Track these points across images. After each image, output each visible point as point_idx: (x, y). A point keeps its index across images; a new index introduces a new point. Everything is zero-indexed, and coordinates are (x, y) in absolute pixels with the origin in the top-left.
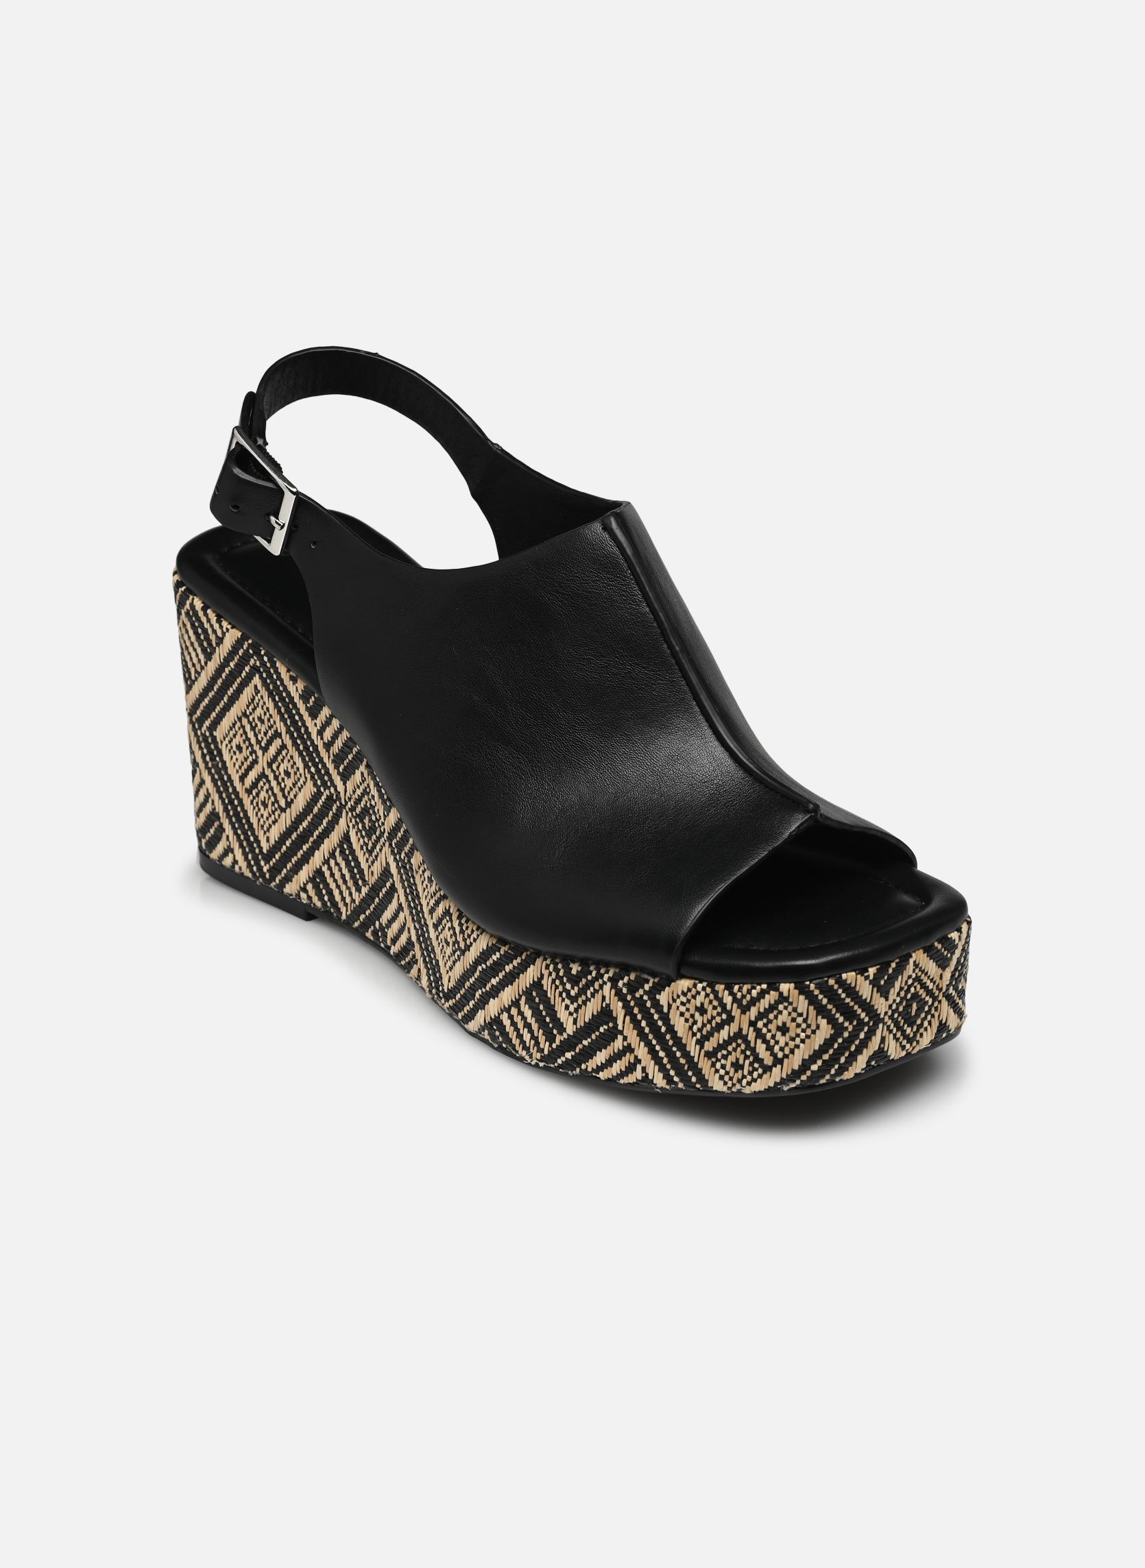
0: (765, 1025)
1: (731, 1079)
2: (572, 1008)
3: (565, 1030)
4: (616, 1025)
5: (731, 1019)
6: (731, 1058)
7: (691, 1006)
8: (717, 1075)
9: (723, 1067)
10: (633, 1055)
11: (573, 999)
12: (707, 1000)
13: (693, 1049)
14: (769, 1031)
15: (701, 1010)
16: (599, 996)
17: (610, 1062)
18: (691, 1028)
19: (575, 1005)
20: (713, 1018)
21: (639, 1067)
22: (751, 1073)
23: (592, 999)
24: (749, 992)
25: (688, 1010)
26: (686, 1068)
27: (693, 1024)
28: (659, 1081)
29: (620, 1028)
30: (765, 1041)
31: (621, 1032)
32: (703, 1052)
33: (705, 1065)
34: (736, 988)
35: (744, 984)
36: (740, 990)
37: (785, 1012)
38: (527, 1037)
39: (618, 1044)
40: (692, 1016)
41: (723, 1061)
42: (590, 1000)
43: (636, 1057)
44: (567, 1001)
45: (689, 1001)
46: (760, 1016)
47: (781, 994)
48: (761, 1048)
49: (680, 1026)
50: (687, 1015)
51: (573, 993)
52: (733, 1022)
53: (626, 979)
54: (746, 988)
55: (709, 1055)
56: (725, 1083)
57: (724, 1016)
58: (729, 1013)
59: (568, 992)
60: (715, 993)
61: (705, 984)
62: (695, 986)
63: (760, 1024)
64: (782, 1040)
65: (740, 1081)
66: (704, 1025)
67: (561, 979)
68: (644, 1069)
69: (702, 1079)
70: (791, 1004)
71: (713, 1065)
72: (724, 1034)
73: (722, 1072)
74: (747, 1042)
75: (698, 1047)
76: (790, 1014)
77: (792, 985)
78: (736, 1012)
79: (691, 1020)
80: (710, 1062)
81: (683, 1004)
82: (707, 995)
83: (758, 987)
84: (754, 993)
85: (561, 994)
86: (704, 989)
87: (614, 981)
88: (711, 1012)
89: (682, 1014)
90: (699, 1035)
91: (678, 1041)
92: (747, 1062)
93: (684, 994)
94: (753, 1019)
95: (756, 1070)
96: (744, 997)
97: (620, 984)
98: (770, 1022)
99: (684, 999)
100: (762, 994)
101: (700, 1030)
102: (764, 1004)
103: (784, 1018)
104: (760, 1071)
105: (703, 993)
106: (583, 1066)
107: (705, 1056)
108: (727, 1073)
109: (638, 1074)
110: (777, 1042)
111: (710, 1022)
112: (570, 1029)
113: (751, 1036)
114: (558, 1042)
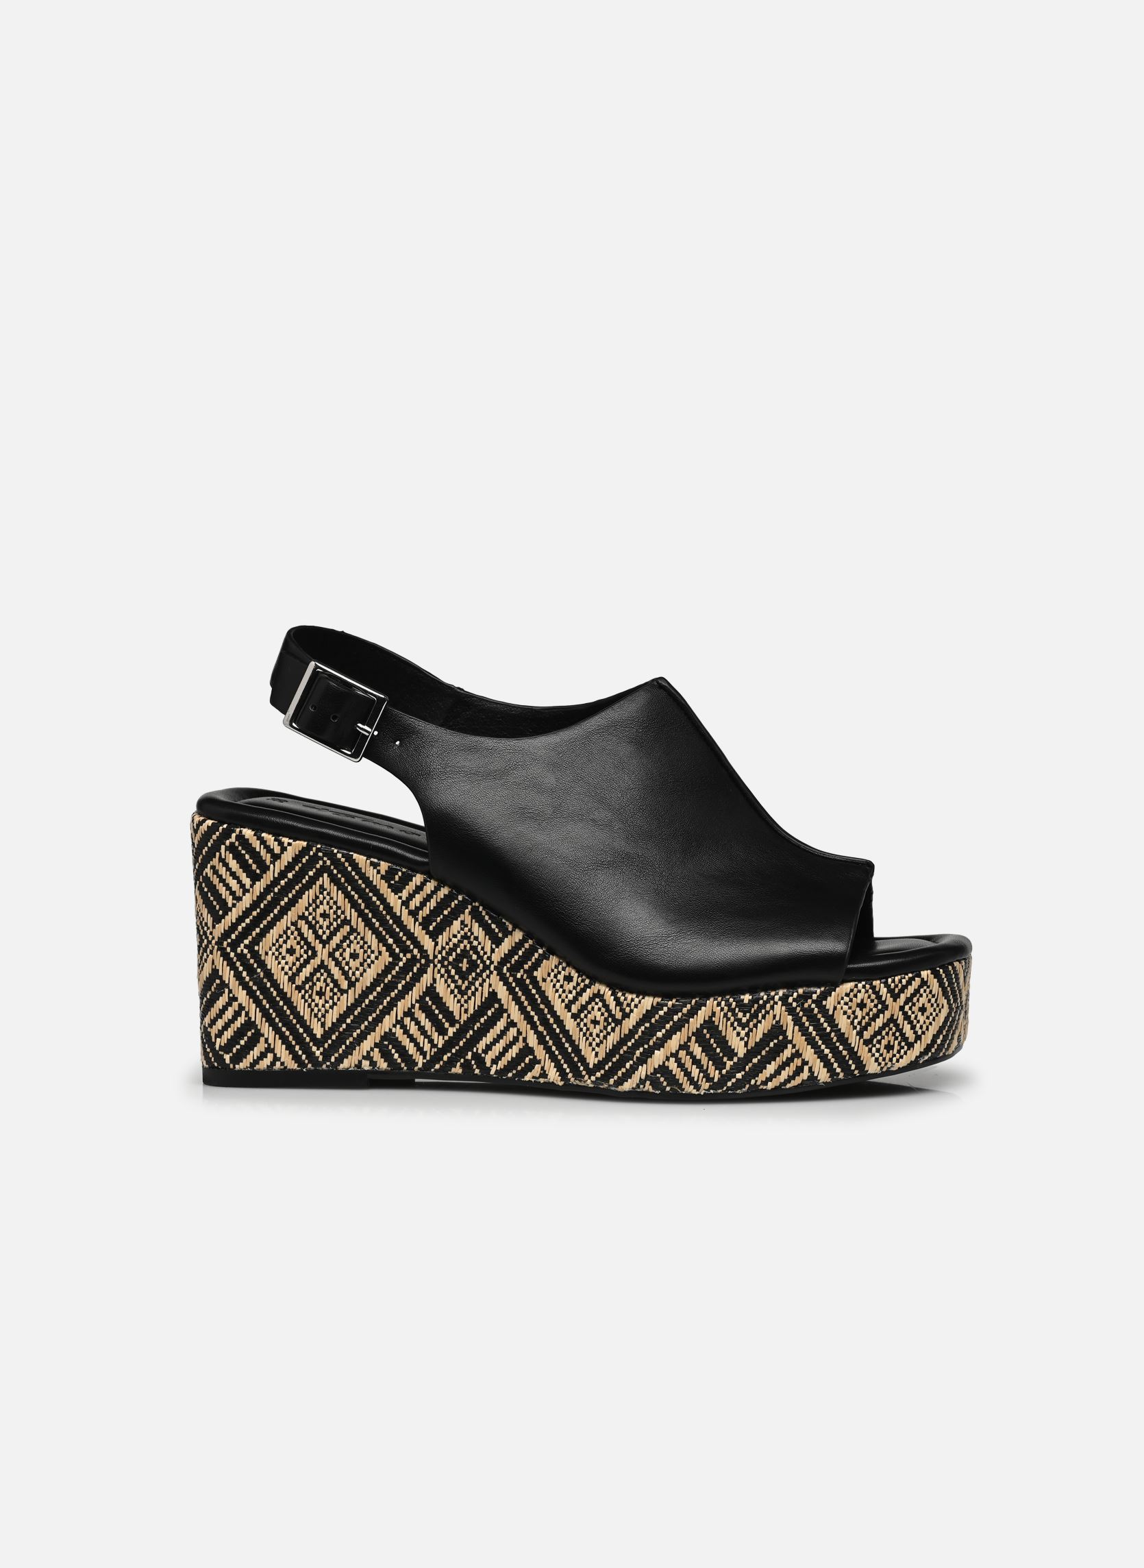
0: (910, 1008)
1: (884, 1059)
2: (743, 1033)
3: (736, 1054)
4: (785, 1037)
5: (886, 1007)
6: (884, 1042)
7: (853, 1005)
8: (874, 1058)
9: (878, 1050)
10: (800, 1059)
11: (743, 1026)
12: (866, 995)
13: (853, 1039)
14: (913, 1013)
15: (862, 1005)
16: (769, 1017)
17: (778, 1072)
18: (852, 1023)
19: (747, 1029)
20: (871, 1010)
21: (806, 1068)
22: (899, 1052)
23: (763, 1020)
24: (900, 981)
25: (850, 1008)
26: (847, 1058)
27: (853, 1020)
28: (823, 1076)
29: (790, 1038)
30: (910, 1022)
31: (791, 1042)
32: (862, 1040)
33: (863, 1052)
34: (890, 980)
35: (895, 976)
36: (893, 981)
37: (924, 995)
38: (695, 1072)
39: (788, 1052)
40: (854, 1012)
41: (878, 1046)
42: (760, 1022)
43: (803, 1060)
44: (739, 1029)
45: (851, 1000)
46: (908, 1000)
47: (923, 979)
48: (907, 1028)
49: (843, 1023)
50: (850, 1011)
51: (744, 1020)
52: (887, 1010)
53: (795, 995)
54: (897, 979)
55: (867, 1043)
56: (879, 1064)
57: (880, 1006)
58: (883, 1003)
59: (739, 1021)
60: (873, 988)
61: (864, 983)
62: (856, 986)
63: (907, 1008)
64: (921, 1018)
65: (891, 1060)
66: (863, 1018)
67: (733, 1011)
68: (810, 1069)
69: (860, 1065)
70: (928, 987)
71: (870, 1051)
72: (879, 1022)
73: (877, 1055)
74: (897, 1025)
75: (858, 1037)
76: (927, 996)
77: (929, 972)
78: (889, 1001)
79: (852, 1016)
80: (867, 1049)
81: (846, 1004)
82: (867, 991)
83: (906, 977)
84: (904, 982)
85: (732, 1024)
86: (864, 987)
87: (784, 999)
88: (870, 1005)
89: (845, 1013)
90: (858, 1027)
91: (843, 1039)
92: (896, 1042)
93: (847, 995)
94: (902, 1004)
95: (903, 1048)
96: (896, 986)
97: (790, 1000)
98: (914, 1004)
99: (847, 999)
100: (909, 983)
101: (860, 1023)
102: (911, 990)
103: (923, 1000)
104: (906, 1047)
105: (863, 990)
106: (753, 1082)
107: (864, 1044)
108: (881, 1055)
109: (805, 1075)
110: (918, 1022)
111: (868, 1014)
112: (741, 1052)
113: (901, 1018)
114: (728, 1067)
